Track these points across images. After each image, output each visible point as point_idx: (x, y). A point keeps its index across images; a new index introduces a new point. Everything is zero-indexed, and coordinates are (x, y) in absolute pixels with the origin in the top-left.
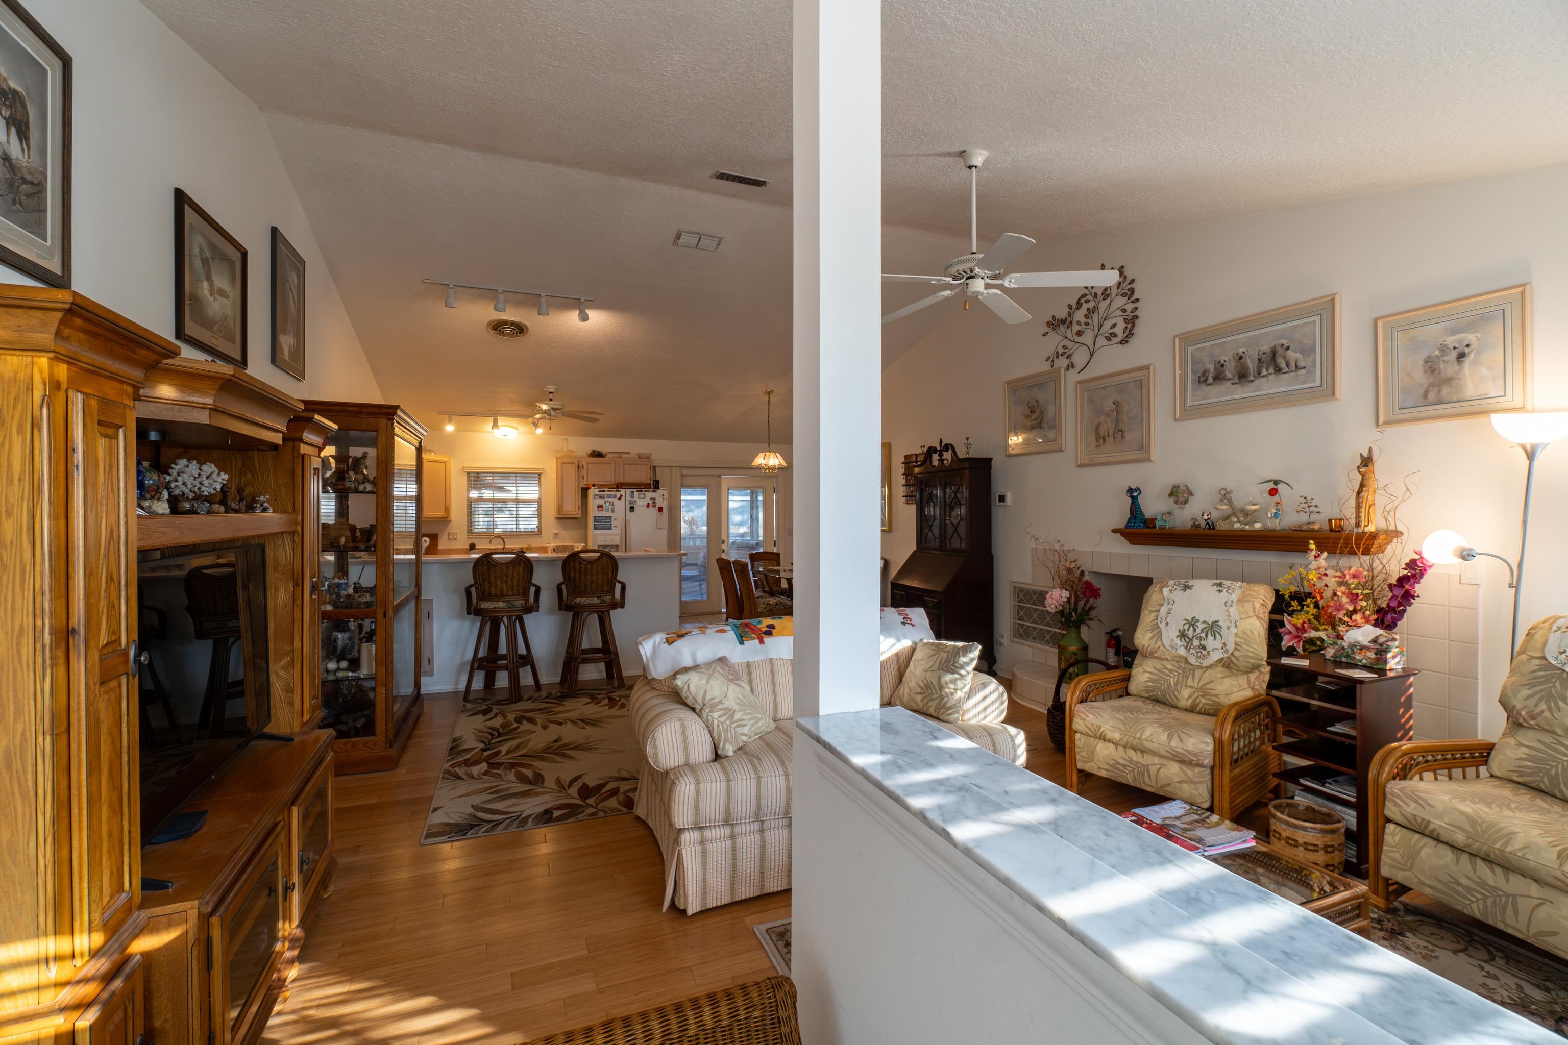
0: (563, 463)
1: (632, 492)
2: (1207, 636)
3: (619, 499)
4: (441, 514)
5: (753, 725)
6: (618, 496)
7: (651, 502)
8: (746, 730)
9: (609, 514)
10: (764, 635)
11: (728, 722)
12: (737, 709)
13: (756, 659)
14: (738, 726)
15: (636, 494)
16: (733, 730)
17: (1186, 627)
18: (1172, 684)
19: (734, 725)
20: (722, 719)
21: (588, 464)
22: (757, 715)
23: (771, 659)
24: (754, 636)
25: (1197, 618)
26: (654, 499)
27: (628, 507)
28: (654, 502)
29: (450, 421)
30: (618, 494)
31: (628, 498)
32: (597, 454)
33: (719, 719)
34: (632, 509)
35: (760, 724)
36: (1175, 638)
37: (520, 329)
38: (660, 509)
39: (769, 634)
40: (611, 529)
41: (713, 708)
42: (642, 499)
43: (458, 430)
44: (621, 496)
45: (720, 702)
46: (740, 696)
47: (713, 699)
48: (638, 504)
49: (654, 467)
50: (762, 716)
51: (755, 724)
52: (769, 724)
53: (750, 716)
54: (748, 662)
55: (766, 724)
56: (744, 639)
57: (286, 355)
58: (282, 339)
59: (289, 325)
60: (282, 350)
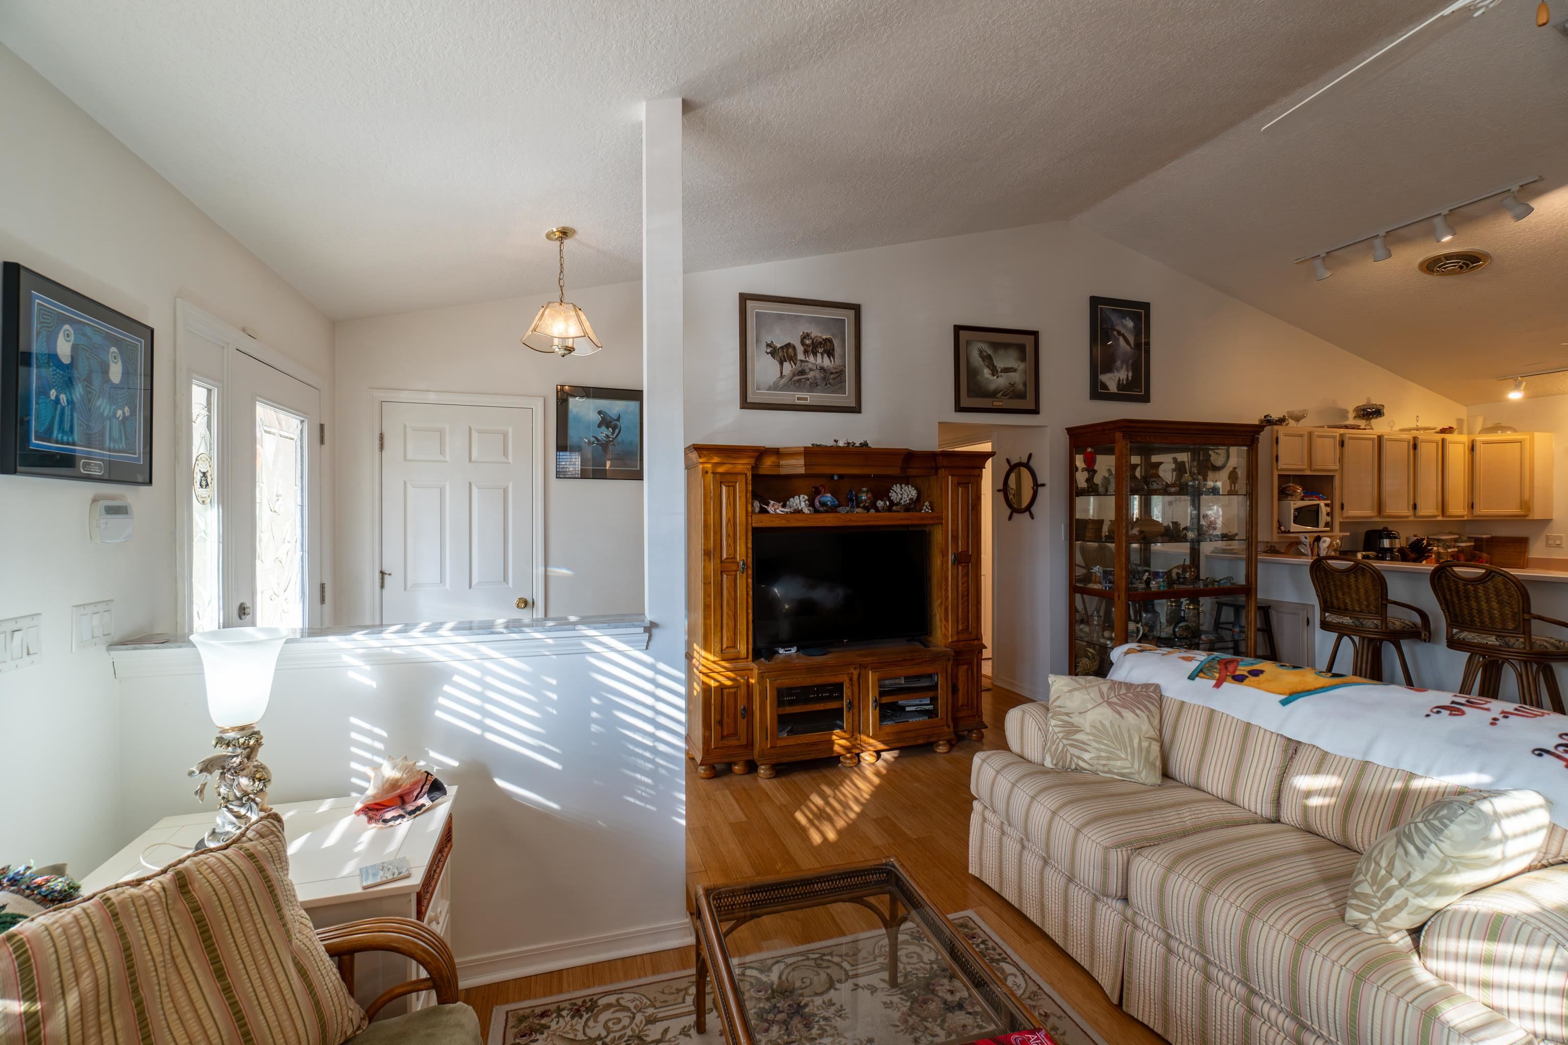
4: (1513, 510)
5: (1099, 758)
8: (1086, 756)
10: (1230, 679)
11: (1060, 735)
12: (1088, 730)
13: (1193, 702)
14: (1071, 745)
16: (1061, 745)
19: (1065, 742)
20: (1057, 730)
22: (1118, 752)
23: (1212, 712)
24: (1217, 675)
33: (1055, 728)
35: (1119, 763)
39: (1240, 679)
41: (1056, 714)
45: (1067, 714)
46: (1107, 724)
47: (1060, 707)
50: (1129, 758)
51: (1108, 759)
52: (1139, 773)
53: (1102, 747)
54: (1183, 703)
55: (1133, 770)
56: (1201, 674)
57: (1113, 388)
58: (1104, 378)
59: (1118, 363)
60: (1104, 386)
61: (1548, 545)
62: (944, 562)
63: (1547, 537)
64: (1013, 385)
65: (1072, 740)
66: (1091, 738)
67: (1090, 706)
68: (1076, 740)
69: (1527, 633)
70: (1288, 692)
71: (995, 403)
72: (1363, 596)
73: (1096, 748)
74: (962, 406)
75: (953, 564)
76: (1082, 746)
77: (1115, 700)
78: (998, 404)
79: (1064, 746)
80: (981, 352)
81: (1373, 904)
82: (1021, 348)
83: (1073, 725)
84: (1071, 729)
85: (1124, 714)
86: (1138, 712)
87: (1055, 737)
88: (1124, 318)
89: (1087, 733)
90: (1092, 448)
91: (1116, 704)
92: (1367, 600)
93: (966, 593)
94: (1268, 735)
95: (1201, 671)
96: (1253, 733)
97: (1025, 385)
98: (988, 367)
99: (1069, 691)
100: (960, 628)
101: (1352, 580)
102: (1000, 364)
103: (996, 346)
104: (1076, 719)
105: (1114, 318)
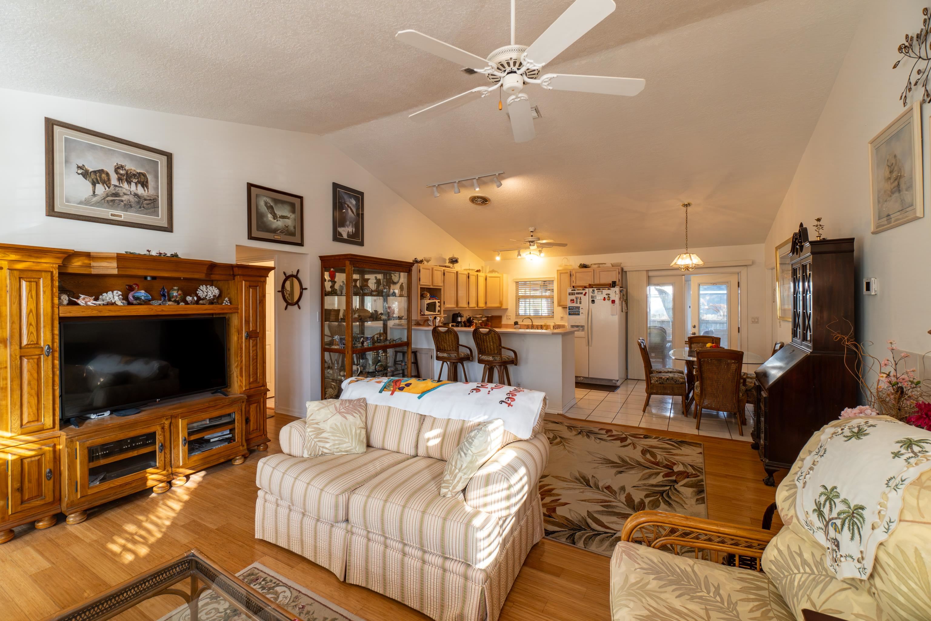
0: (561, 273)
1: (593, 291)
2: (843, 525)
3: (585, 295)
4: (497, 305)
5: (334, 445)
6: (584, 293)
7: (606, 297)
8: (327, 446)
9: (578, 305)
10: (397, 389)
11: (313, 437)
12: (329, 431)
13: (381, 404)
14: (319, 441)
15: (596, 291)
16: (313, 442)
17: (823, 498)
18: (796, 584)
19: (316, 440)
20: (310, 434)
21: (576, 273)
22: (344, 439)
23: (390, 407)
24: (392, 389)
25: (838, 490)
26: (609, 294)
27: (591, 300)
28: (609, 297)
29: (499, 255)
30: (584, 292)
31: (591, 294)
32: (584, 266)
34: (593, 301)
35: (345, 445)
36: (810, 512)
37: (485, 201)
38: (613, 302)
39: (401, 389)
40: (579, 315)
41: (310, 424)
42: (599, 296)
43: (503, 259)
44: (586, 293)
45: (317, 423)
46: (339, 424)
47: (312, 420)
48: (597, 298)
49: (626, 272)
50: (350, 441)
51: (339, 444)
52: (355, 448)
53: (337, 438)
54: (377, 405)
55: (352, 448)
56: (385, 389)
57: (345, 236)
58: (340, 230)
59: (348, 223)
60: (340, 234)
61: (507, 319)
62: (240, 338)
63: (507, 316)
64: (287, 227)
65: (319, 438)
66: (330, 434)
67: (330, 416)
68: (322, 438)
69: (500, 354)
70: (421, 392)
71: (275, 237)
72: (451, 344)
73: (333, 440)
74: (253, 236)
75: (246, 338)
76: (325, 440)
77: (343, 410)
78: (277, 237)
79: (315, 442)
80: (266, 203)
81: (450, 484)
82: (293, 205)
83: (320, 429)
84: (319, 431)
85: (348, 417)
86: (355, 415)
87: (310, 438)
88: (351, 198)
89: (328, 432)
90: (333, 268)
91: (343, 412)
92: (452, 345)
93: (255, 357)
94: (413, 414)
95: (385, 388)
96: (407, 414)
97: (295, 228)
98: (271, 213)
99: (318, 410)
100: (251, 380)
101: (447, 336)
102: (279, 213)
103: (276, 201)
104: (322, 426)
105: (346, 197)
